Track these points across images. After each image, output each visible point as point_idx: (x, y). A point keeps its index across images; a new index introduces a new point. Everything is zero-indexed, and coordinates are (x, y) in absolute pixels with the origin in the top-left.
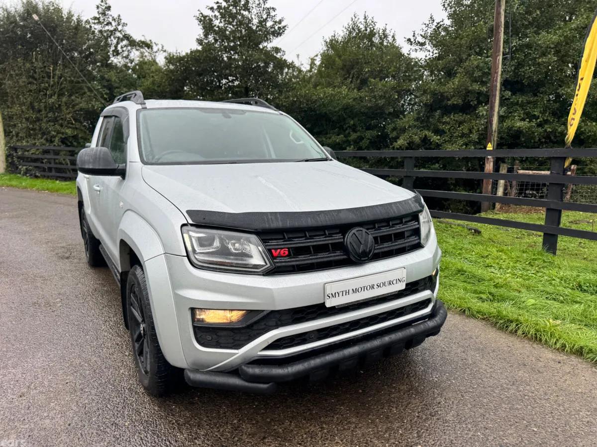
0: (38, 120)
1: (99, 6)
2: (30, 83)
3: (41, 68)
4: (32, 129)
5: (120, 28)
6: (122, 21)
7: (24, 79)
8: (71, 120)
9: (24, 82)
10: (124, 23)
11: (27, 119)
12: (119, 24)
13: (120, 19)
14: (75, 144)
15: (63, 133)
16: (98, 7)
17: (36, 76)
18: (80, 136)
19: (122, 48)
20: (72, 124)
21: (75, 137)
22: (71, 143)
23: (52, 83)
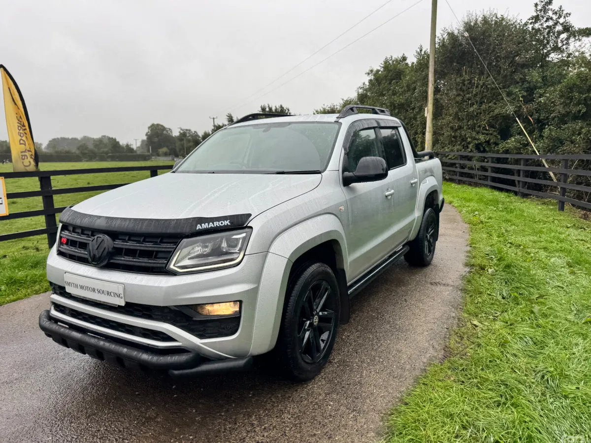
0: (460, 128)
1: (539, 3)
2: (458, 95)
3: (468, 80)
4: (454, 137)
5: (562, 20)
6: (565, 12)
7: (455, 92)
8: (486, 127)
9: (454, 95)
10: (567, 14)
11: (452, 128)
12: (560, 17)
13: (563, 11)
14: (487, 149)
15: (477, 139)
16: (536, 5)
17: (464, 88)
18: (492, 141)
19: (562, 42)
20: (486, 130)
21: (488, 142)
22: (484, 148)
23: (474, 93)
